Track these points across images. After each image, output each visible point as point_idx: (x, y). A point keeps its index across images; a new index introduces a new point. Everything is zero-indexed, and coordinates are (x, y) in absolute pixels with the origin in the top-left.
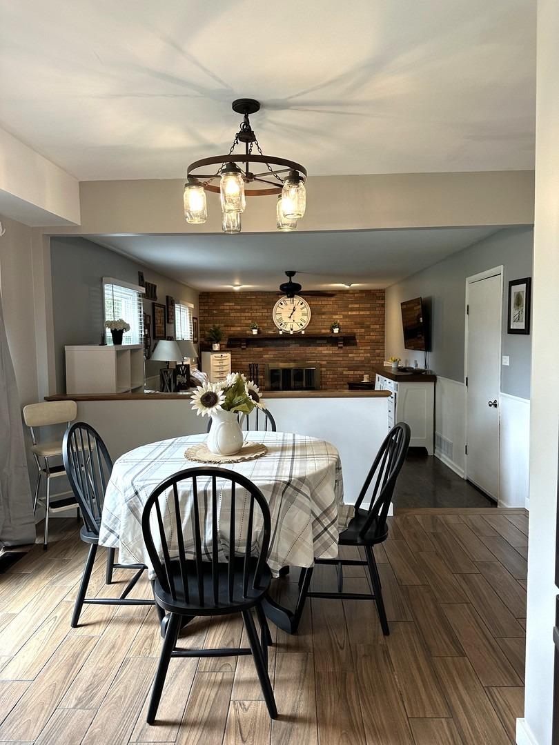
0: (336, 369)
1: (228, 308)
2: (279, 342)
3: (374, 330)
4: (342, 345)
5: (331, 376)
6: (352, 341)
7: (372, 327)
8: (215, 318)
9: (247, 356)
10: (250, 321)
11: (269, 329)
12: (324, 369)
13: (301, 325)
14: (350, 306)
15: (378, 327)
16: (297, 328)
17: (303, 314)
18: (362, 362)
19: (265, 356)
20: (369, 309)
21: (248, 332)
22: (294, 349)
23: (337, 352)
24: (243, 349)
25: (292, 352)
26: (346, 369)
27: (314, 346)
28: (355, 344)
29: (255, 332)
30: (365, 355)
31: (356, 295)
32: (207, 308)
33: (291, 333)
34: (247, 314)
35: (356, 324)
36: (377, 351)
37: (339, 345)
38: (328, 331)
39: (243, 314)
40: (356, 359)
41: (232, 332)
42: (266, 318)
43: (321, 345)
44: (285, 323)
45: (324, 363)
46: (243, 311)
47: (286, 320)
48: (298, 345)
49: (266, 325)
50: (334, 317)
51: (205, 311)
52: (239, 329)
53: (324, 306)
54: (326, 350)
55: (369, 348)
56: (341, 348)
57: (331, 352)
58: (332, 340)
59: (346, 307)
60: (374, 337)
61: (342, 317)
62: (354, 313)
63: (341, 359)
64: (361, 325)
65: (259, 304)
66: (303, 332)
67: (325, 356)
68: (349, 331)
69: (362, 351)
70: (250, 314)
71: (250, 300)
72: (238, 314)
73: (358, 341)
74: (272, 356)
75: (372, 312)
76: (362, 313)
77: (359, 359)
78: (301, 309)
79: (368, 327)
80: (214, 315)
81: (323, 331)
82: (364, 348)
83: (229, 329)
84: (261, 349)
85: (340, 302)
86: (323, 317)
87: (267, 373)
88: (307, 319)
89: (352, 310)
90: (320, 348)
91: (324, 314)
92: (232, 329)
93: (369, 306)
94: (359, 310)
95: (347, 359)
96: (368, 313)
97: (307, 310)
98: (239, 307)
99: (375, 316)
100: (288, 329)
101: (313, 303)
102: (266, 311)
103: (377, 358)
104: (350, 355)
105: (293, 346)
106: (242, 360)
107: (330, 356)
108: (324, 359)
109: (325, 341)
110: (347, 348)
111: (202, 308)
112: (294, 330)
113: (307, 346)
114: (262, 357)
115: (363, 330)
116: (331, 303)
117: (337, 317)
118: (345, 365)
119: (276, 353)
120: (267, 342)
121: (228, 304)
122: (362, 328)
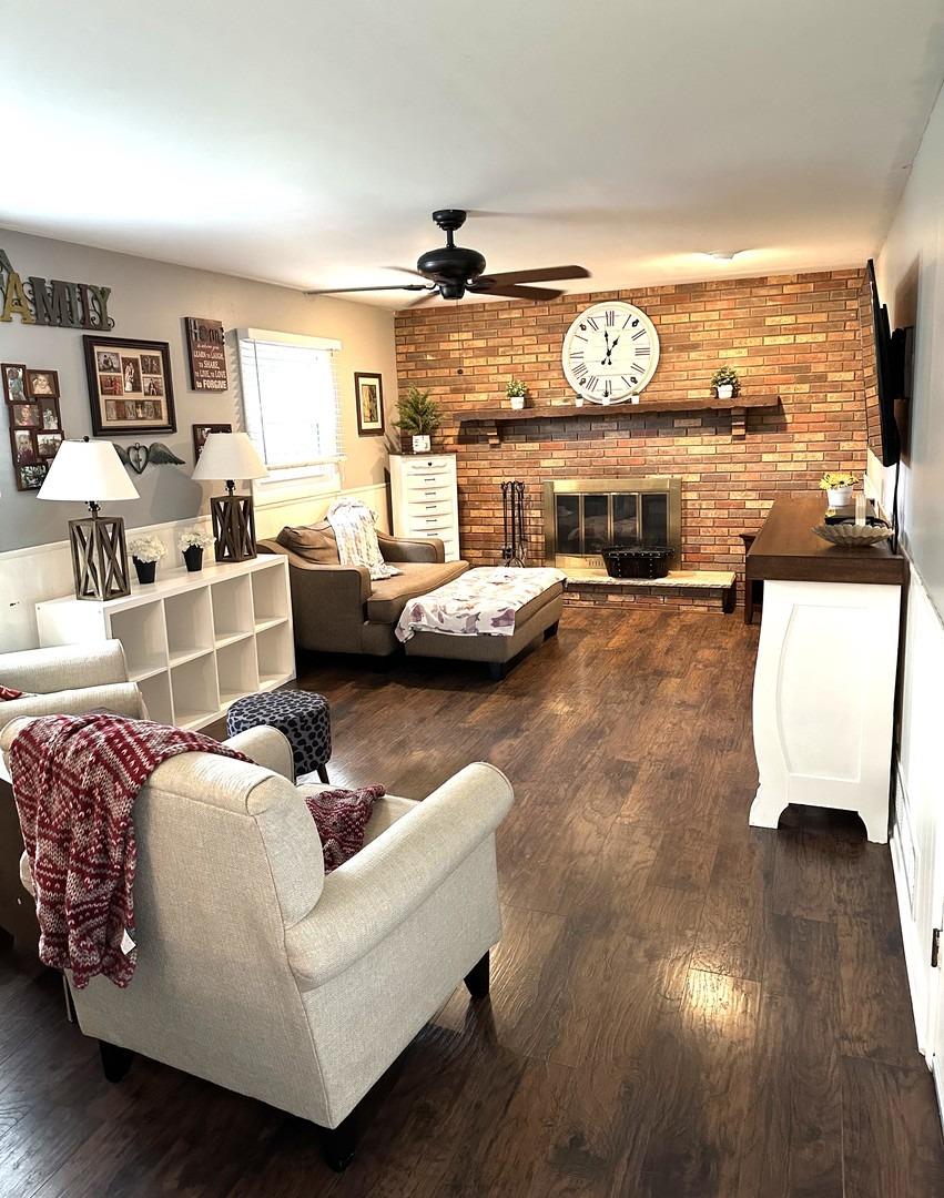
0: (725, 494)
1: (456, 345)
2: (577, 428)
3: (837, 387)
4: (742, 432)
5: (712, 514)
6: (772, 420)
7: (831, 377)
8: (430, 373)
9: (503, 463)
10: (508, 378)
11: (553, 394)
12: (691, 495)
13: (634, 380)
14: (769, 321)
15: (850, 376)
16: (621, 391)
17: (641, 352)
18: (801, 475)
19: (545, 463)
20: (824, 328)
21: (504, 405)
22: (616, 445)
23: (731, 449)
24: (494, 446)
25: (609, 452)
26: (754, 495)
27: (667, 435)
28: (782, 427)
29: (517, 404)
30: (810, 456)
31: (786, 290)
32: (412, 349)
33: (606, 402)
34: (500, 360)
35: (785, 371)
36: (845, 446)
37: (735, 432)
38: (707, 394)
39: (491, 360)
40: (781, 467)
41: (467, 407)
42: (546, 367)
43: (686, 432)
44: (593, 378)
45: (696, 478)
46: (491, 352)
47: (594, 369)
48: (626, 434)
49: (545, 385)
50: (723, 354)
51: (409, 357)
52: (483, 397)
53: (694, 326)
54: (699, 446)
55: (820, 436)
56: (741, 438)
57: (712, 450)
58: (714, 418)
59: (757, 325)
60: (837, 407)
61: (744, 352)
62: (781, 340)
63: (740, 467)
64: (802, 373)
65: (529, 331)
66: (636, 400)
67: (698, 462)
68: (764, 390)
69: (802, 446)
70: (508, 360)
71: (509, 323)
72: (482, 361)
73: (789, 418)
74: (561, 463)
75: (833, 336)
76: (802, 339)
77: (791, 467)
78: (635, 337)
79: (822, 378)
80: (428, 366)
81: (693, 395)
82: (807, 437)
83: (460, 397)
84: (536, 446)
85: (741, 313)
86: (693, 355)
87: (549, 503)
88: (650, 363)
89: (774, 331)
90: (683, 441)
91: (695, 347)
92: (469, 397)
93: (823, 317)
94: (796, 330)
95: (757, 467)
96: (821, 338)
97: (651, 340)
98: (481, 343)
99: (842, 346)
100: (596, 395)
101: (665, 319)
102: (545, 348)
103: (845, 465)
104: (766, 457)
105: (612, 437)
106: (493, 472)
107: (710, 460)
108: (693, 468)
109: (698, 422)
110: (759, 437)
111: (402, 349)
112: (616, 394)
113: (649, 435)
114: (536, 464)
115: (806, 388)
116: (715, 316)
117: (731, 353)
118: (749, 486)
119: (572, 454)
120: (549, 428)
121: (455, 336)
122: (802, 381)
